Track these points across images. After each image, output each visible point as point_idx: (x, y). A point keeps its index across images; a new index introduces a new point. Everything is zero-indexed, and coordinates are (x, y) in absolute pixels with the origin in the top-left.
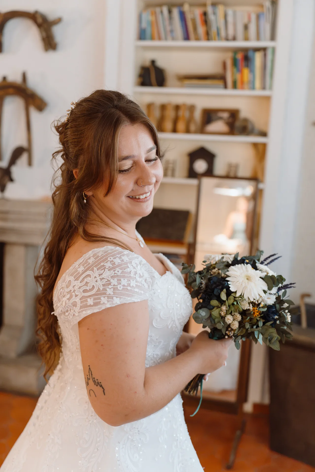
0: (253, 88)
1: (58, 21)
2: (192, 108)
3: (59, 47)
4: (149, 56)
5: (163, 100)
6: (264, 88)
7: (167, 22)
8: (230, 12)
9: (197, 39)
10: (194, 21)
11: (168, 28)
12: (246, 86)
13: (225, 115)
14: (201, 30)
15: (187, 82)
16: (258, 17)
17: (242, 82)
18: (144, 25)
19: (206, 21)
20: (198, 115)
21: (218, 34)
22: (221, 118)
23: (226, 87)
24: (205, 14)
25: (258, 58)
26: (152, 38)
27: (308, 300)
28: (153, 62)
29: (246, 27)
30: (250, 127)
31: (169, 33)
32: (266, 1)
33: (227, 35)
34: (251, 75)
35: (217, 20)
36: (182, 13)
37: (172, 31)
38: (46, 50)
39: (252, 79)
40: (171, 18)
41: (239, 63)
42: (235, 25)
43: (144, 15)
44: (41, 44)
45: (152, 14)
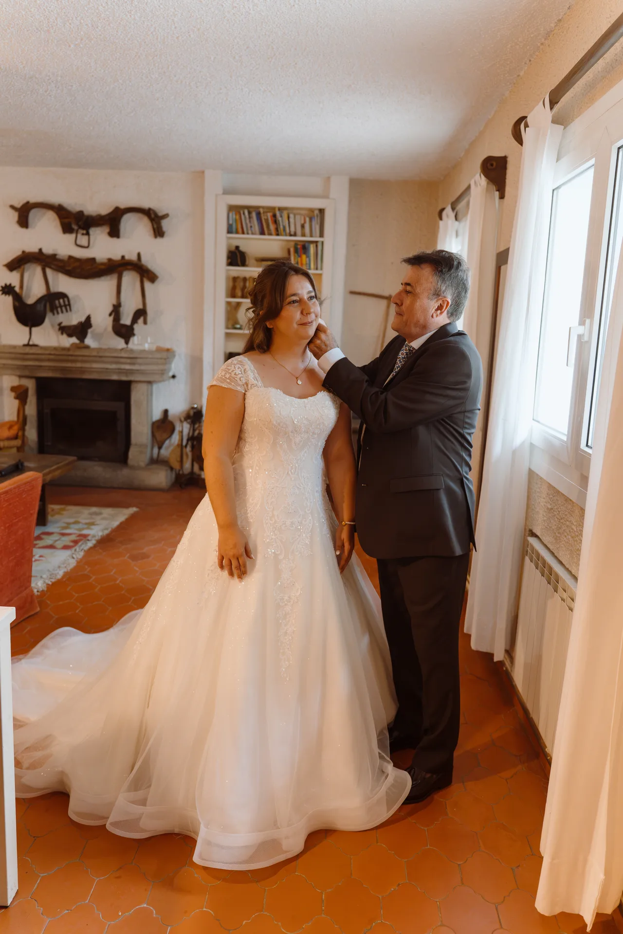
1: (166, 216)
3: (166, 235)
4: (235, 243)
5: (247, 275)
6: (317, 269)
7: (248, 221)
8: (292, 216)
9: (270, 234)
10: (267, 220)
11: (249, 225)
14: (272, 227)
16: (311, 219)
18: (231, 222)
19: (275, 222)
21: (285, 230)
24: (274, 216)
25: (312, 249)
26: (237, 233)
28: (237, 247)
29: (303, 226)
31: (249, 228)
32: (316, 209)
33: (290, 231)
34: (308, 259)
35: (283, 221)
36: (259, 214)
37: (251, 227)
38: (156, 237)
39: (308, 262)
40: (250, 218)
41: (299, 250)
42: (295, 223)
43: (231, 215)
44: (152, 232)
45: (236, 215)
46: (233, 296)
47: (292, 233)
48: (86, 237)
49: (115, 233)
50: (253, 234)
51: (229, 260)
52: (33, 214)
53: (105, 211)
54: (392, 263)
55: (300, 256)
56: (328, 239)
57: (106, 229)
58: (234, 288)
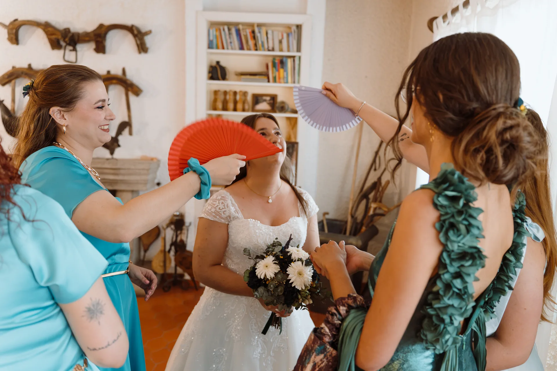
0: (287, 82)
1: (149, 33)
2: (245, 94)
3: (149, 51)
4: (216, 58)
5: (227, 89)
6: (294, 82)
7: (228, 37)
8: (270, 32)
9: (249, 49)
10: (246, 37)
11: (229, 41)
12: (282, 81)
13: (268, 98)
14: (251, 43)
15: (243, 77)
16: (288, 35)
17: (279, 78)
18: (211, 38)
19: (254, 38)
20: (249, 98)
21: (263, 45)
22: (265, 101)
23: (269, 81)
24: (253, 32)
25: (289, 62)
26: (217, 48)
27: (327, 217)
28: (218, 63)
29: (281, 42)
30: (286, 107)
31: (229, 44)
32: (293, 25)
33: (268, 47)
34: (285, 73)
35: (261, 37)
36: (238, 32)
37: (231, 43)
38: (140, 53)
39: (285, 76)
40: (230, 34)
41: (277, 65)
42: (273, 40)
43: (211, 31)
44: (136, 48)
45: (216, 31)
46: (215, 109)
47: (270, 48)
48: (74, 53)
49: (100, 49)
50: (232, 49)
51: (210, 75)
52: (22, 32)
53: (90, 28)
54: (366, 77)
55: (278, 71)
56: (305, 53)
57: (93, 45)
58: (215, 101)
